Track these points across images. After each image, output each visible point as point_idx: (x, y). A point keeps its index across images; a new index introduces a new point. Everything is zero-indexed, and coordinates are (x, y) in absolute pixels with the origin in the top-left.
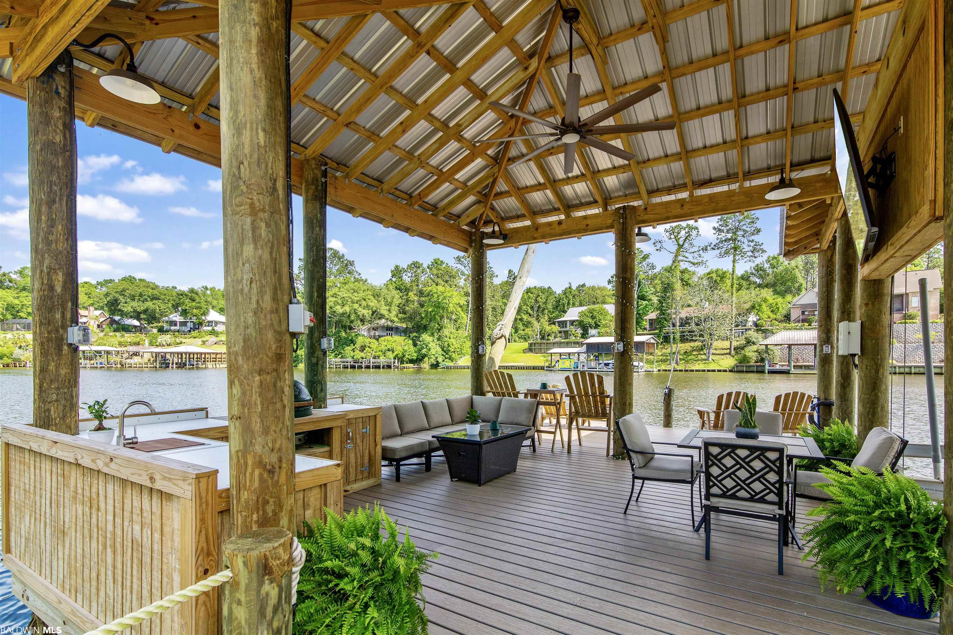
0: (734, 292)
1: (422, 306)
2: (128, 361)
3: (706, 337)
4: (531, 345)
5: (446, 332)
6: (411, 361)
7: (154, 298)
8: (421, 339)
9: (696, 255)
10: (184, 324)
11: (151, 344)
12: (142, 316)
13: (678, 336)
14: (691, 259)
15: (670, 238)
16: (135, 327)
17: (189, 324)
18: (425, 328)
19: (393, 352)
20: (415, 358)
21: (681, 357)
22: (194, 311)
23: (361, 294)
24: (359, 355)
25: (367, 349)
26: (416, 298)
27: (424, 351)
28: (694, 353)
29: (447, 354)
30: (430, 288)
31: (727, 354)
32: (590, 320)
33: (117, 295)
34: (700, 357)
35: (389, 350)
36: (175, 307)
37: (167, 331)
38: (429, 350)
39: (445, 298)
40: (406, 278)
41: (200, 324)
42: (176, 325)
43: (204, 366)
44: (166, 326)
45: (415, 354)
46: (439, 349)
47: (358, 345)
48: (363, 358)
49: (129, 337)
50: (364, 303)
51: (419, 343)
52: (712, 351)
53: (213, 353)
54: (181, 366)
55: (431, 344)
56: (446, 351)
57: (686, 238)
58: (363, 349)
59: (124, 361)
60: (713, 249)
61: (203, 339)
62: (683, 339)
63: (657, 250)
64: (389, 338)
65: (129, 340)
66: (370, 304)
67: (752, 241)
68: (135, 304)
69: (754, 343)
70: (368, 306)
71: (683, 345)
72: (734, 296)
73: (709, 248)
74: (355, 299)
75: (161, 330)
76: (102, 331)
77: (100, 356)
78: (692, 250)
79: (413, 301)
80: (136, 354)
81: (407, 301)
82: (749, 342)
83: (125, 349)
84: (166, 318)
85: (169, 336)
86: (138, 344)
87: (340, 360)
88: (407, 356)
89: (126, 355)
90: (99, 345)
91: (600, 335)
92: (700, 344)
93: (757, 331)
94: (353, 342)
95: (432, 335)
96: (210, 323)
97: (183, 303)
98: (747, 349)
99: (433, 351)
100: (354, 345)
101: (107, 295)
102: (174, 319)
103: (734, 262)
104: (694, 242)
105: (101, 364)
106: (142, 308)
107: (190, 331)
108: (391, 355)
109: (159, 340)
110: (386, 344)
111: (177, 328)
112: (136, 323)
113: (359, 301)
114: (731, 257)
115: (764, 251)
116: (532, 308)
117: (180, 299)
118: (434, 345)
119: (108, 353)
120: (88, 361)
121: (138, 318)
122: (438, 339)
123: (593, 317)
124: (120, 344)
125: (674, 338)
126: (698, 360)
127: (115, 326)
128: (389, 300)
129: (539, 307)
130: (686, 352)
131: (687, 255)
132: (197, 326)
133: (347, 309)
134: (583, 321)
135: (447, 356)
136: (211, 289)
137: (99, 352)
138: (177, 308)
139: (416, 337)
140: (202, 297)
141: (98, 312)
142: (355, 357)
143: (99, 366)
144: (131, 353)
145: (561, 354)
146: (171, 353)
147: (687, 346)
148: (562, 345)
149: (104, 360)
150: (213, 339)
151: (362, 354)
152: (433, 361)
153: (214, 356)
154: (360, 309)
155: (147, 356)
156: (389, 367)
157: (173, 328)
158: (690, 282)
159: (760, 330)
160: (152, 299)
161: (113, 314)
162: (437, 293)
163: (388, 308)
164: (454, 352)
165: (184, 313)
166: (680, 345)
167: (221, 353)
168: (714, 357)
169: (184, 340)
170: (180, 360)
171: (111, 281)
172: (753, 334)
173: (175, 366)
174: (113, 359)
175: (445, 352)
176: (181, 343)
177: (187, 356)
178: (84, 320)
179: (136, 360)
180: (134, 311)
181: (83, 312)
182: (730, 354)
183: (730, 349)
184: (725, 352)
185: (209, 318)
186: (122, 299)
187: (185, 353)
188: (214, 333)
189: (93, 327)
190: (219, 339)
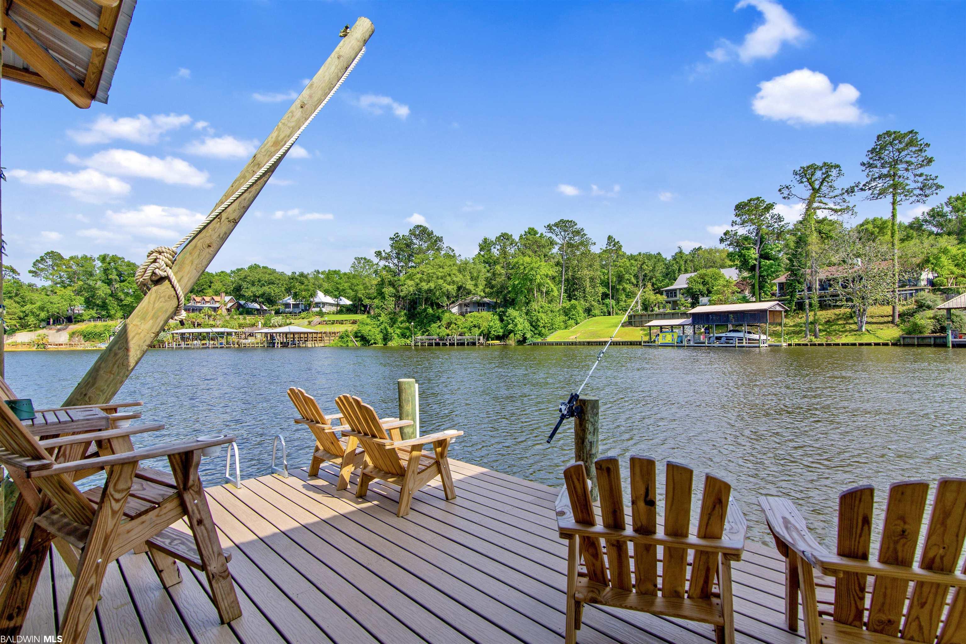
0: (896, 242)
1: (509, 278)
2: (244, 341)
3: (857, 302)
4: (630, 317)
5: (534, 306)
6: (498, 338)
7: (270, 283)
8: (507, 314)
9: (838, 200)
10: (296, 306)
12: (261, 300)
13: (815, 301)
14: (831, 205)
15: (802, 182)
16: (257, 310)
17: (300, 306)
18: (512, 303)
19: (479, 328)
20: (501, 334)
21: (821, 327)
22: (303, 293)
23: (447, 269)
24: (444, 331)
25: (453, 325)
26: (503, 271)
27: (510, 327)
28: (840, 322)
29: (536, 329)
30: (516, 260)
31: (888, 322)
32: (701, 287)
33: (240, 282)
34: (847, 327)
35: (475, 326)
36: (288, 290)
37: (281, 313)
38: (516, 325)
39: (532, 269)
40: (495, 252)
41: (310, 305)
42: (289, 307)
43: (304, 345)
44: (282, 308)
45: (501, 330)
46: (527, 324)
47: (444, 322)
48: (448, 335)
49: (249, 319)
50: (449, 279)
51: (505, 318)
52: (865, 319)
53: (315, 333)
54: (285, 345)
55: (518, 319)
56: (534, 325)
57: (824, 180)
58: (449, 325)
59: (241, 341)
60: (862, 189)
61: (310, 320)
62: (823, 306)
63: (784, 198)
64: (475, 314)
65: (248, 322)
66: (455, 279)
67: (921, 175)
68: (254, 289)
69: (929, 308)
70: (453, 282)
71: (824, 312)
72: (896, 247)
73: (856, 189)
74: (440, 274)
75: (277, 313)
76: (229, 314)
77: (222, 338)
78: (832, 194)
79: (500, 274)
80: (251, 335)
81: (494, 274)
82: (921, 306)
83: (243, 330)
84: (281, 301)
85: (280, 317)
86: (253, 325)
87: (427, 337)
88: (493, 332)
89: (243, 336)
90: (222, 327)
91: (711, 303)
92: (849, 310)
93: (934, 291)
94: (439, 319)
95: (520, 309)
96: (317, 305)
97: (294, 286)
98: (918, 316)
99: (520, 327)
100: (440, 321)
101: (233, 282)
102: (289, 301)
103: (893, 203)
104: (835, 184)
105: (221, 344)
106: (260, 293)
107: (300, 312)
108: (477, 331)
109: (272, 322)
110: (472, 320)
111: (291, 310)
112: (257, 306)
113: (445, 276)
114: (889, 198)
115: (939, 187)
116: (636, 276)
117: (291, 283)
118: (522, 320)
119: (229, 334)
120: (211, 342)
121: (259, 303)
122: (527, 314)
123: (704, 283)
124: (240, 326)
125: (810, 305)
126: (846, 331)
127: (241, 309)
128: (475, 274)
129: (645, 275)
130: (828, 321)
131: (824, 200)
132: (307, 308)
133: (432, 285)
134: (692, 289)
135: (536, 332)
136: (323, 273)
137: (223, 333)
138: (290, 291)
139: (503, 312)
140: (312, 280)
141: (227, 298)
142: (441, 335)
143: (219, 346)
144: (247, 334)
145: (661, 327)
146: (276, 333)
147: (830, 314)
148: (666, 316)
149: (224, 341)
150: (317, 319)
151: (448, 331)
152: (519, 337)
153: (315, 335)
154: (445, 285)
155: (259, 336)
156: (474, 344)
157: (287, 310)
158: (833, 234)
159: (939, 290)
160: (268, 284)
161: (238, 299)
162: (523, 265)
163: (473, 282)
164: (544, 327)
165: (295, 296)
166: (819, 313)
167: (321, 333)
168: (869, 327)
169: (293, 321)
170: (285, 340)
171: (240, 270)
172: (927, 296)
173: (279, 345)
174: (234, 338)
175: (534, 327)
176: (290, 324)
177: (292, 336)
178: (217, 305)
179: (251, 340)
180: (255, 296)
181: (217, 298)
182: (892, 322)
183: (893, 316)
184: (886, 319)
185: (317, 300)
186: (245, 285)
187: (291, 333)
188: (321, 314)
189: (223, 311)
190: (323, 319)
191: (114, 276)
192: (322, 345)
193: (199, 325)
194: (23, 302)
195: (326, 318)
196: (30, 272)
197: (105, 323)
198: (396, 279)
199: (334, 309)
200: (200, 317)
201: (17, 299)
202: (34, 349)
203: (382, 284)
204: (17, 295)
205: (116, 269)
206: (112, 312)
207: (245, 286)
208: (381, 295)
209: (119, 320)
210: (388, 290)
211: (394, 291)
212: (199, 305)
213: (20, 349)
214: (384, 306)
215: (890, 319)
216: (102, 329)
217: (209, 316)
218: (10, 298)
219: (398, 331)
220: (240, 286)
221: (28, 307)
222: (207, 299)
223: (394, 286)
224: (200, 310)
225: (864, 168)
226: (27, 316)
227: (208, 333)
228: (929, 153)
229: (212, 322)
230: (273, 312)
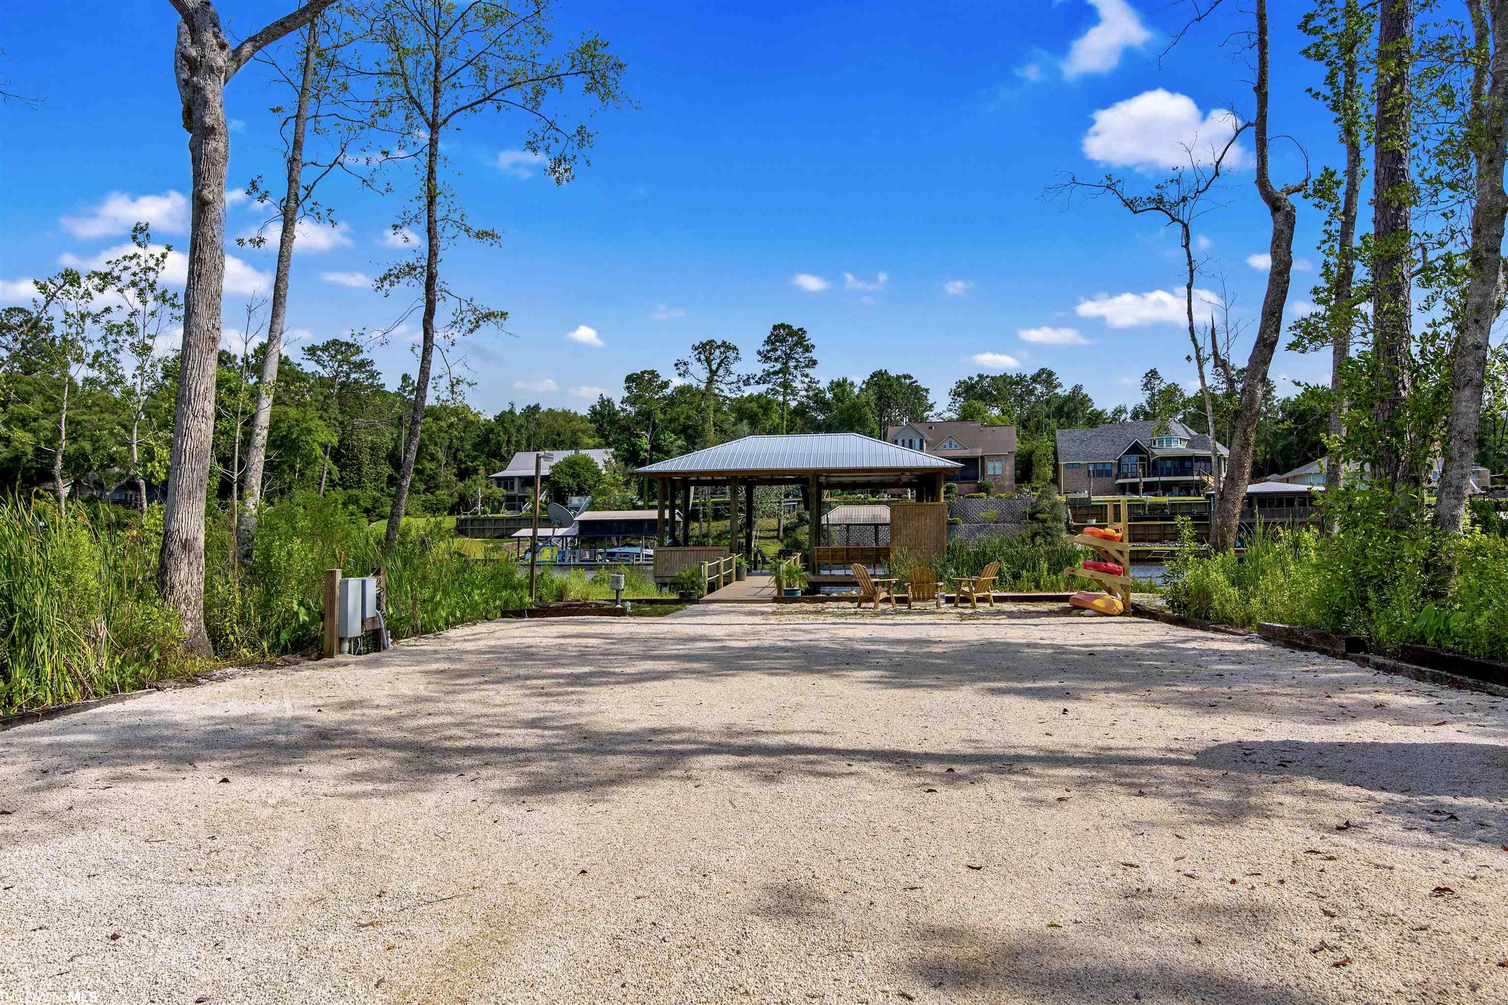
4: (465, 522)
9: (733, 386)
32: (571, 481)
57: (722, 362)
63: (680, 375)
67: (807, 376)
78: (728, 379)
98: (798, 531)
104: (733, 368)
134: (558, 482)
182: (777, 537)
183: (778, 530)
184: (772, 534)
215: (775, 533)
225: (760, 358)
228: (814, 355)
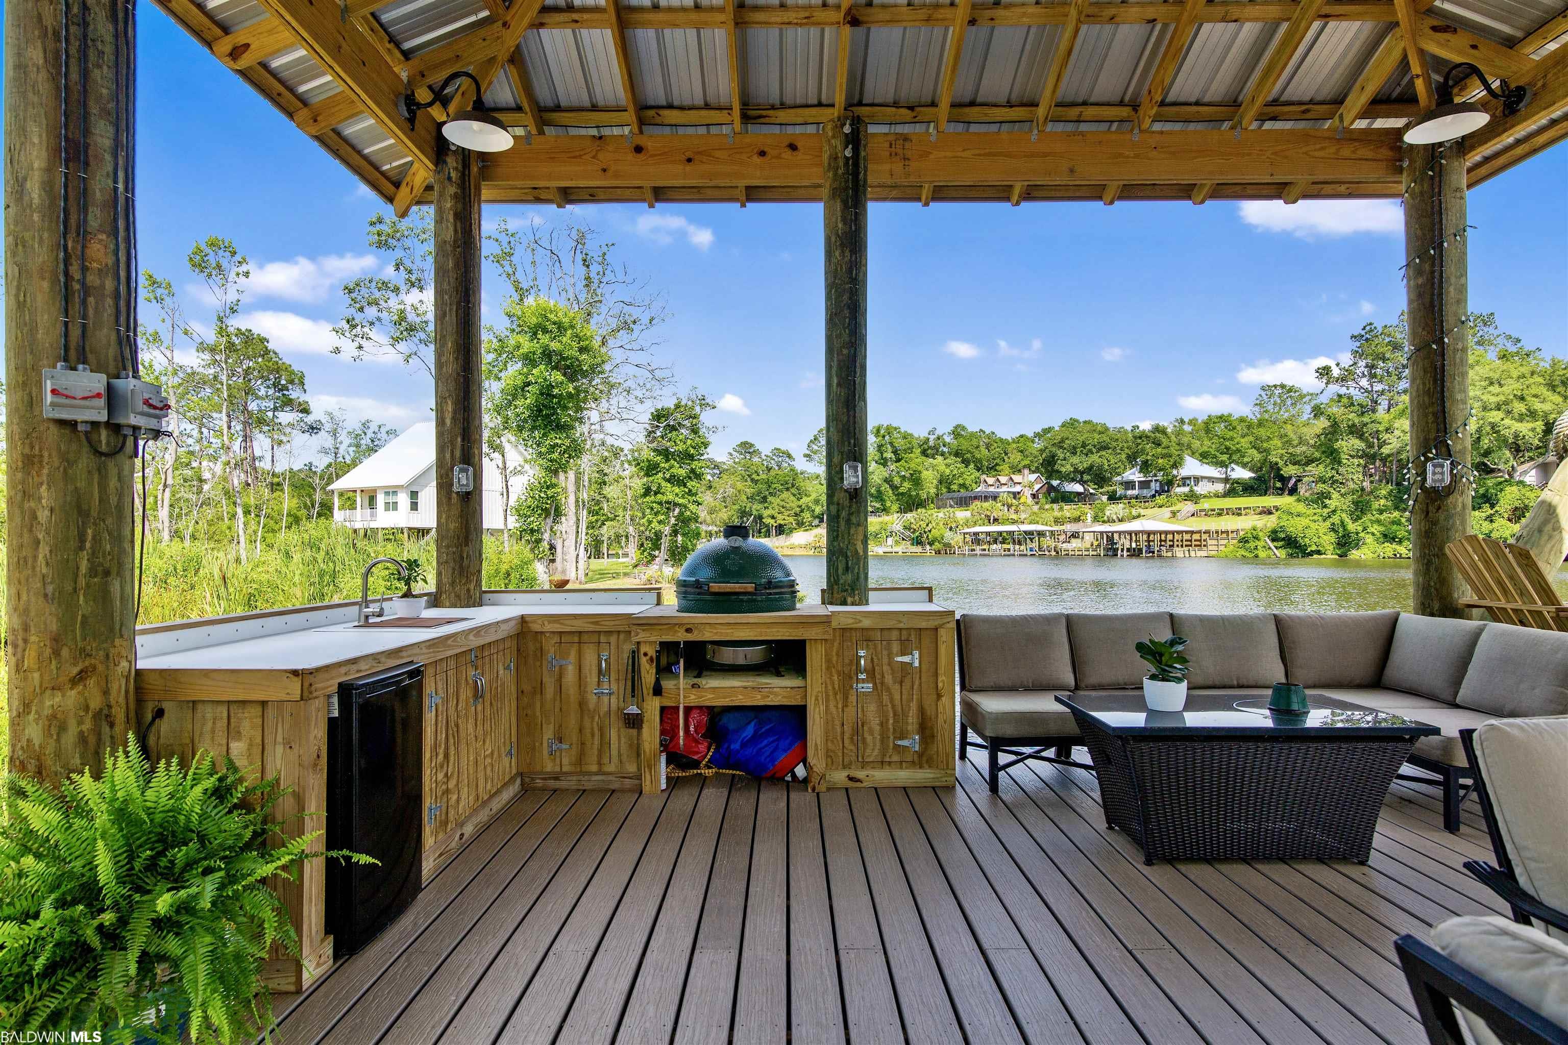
2: (1065, 545)
7: (1103, 447)
10: (1145, 485)
11: (1096, 519)
12: (1086, 477)
16: (1079, 494)
17: (1153, 484)
22: (1160, 461)
23: (1512, 387)
33: (1054, 449)
36: (1132, 459)
37: (1120, 498)
41: (1170, 483)
42: (1133, 488)
43: (1169, 554)
44: (1120, 491)
47: (1506, 506)
49: (1068, 510)
50: (1519, 407)
53: (1187, 532)
54: (1135, 553)
58: (1521, 513)
59: (1060, 545)
61: (1174, 508)
65: (1068, 515)
68: (1075, 460)
70: (1532, 414)
74: (1493, 399)
75: (1113, 498)
76: (1037, 503)
77: (1031, 540)
80: (1075, 535)
83: (1062, 528)
84: (1119, 478)
85: (1121, 506)
86: (1077, 520)
89: (1062, 537)
90: (1031, 523)
94: (1489, 498)
96: (1185, 481)
97: (1143, 450)
100: (1492, 506)
101: (1042, 451)
102: (1132, 478)
105: (1031, 550)
106: (1085, 465)
107: (1154, 496)
109: (1108, 513)
111: (1135, 492)
112: (1078, 488)
113: (1506, 403)
117: (1139, 445)
119: (1041, 534)
120: (1017, 547)
121: (1082, 482)
124: (1057, 521)
127: (1053, 495)
132: (1167, 486)
136: (1191, 422)
137: (1030, 533)
138: (1135, 459)
140: (1173, 438)
141: (1033, 477)
143: (1029, 553)
144: (1069, 534)
146: (1120, 533)
149: (1035, 545)
150: (1189, 507)
153: (1187, 537)
154: (1507, 422)
155: (1089, 538)
157: (1129, 492)
160: (1099, 450)
161: (1049, 477)
165: (1145, 467)
167: (1199, 532)
169: (1142, 512)
170: (1134, 545)
171: (1048, 430)
173: (1125, 553)
174: (1047, 542)
176: (1139, 516)
177: (1145, 537)
178: (1018, 488)
179: (1075, 544)
180: (1076, 471)
181: (1017, 478)
185: (1184, 472)
186: (1060, 454)
187: (1143, 532)
188: (1192, 497)
189: (1027, 498)
190: (1198, 507)
191: (889, 455)
192: (1204, 554)
193: (996, 520)
194: (799, 495)
195: (1206, 505)
196: (806, 456)
197: (880, 519)
198: (1366, 419)
199: (1220, 487)
200: (997, 508)
201: (793, 490)
202: (811, 553)
203: (1334, 430)
204: (793, 486)
205: (891, 444)
206: (888, 504)
207: (1062, 456)
208: (1333, 456)
209: (896, 515)
210: (1348, 445)
211: (1363, 445)
212: (991, 489)
213: (798, 552)
214: (1337, 477)
216: (878, 527)
217: (1009, 506)
218: (787, 489)
219: (1376, 529)
220: (1053, 456)
221: (805, 500)
222: (1003, 479)
223: (1361, 437)
224: (995, 498)
226: (802, 511)
227: (1011, 533)
229: (1014, 517)
230: (1105, 498)
